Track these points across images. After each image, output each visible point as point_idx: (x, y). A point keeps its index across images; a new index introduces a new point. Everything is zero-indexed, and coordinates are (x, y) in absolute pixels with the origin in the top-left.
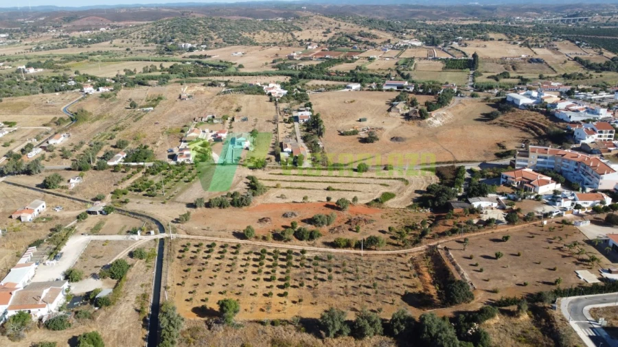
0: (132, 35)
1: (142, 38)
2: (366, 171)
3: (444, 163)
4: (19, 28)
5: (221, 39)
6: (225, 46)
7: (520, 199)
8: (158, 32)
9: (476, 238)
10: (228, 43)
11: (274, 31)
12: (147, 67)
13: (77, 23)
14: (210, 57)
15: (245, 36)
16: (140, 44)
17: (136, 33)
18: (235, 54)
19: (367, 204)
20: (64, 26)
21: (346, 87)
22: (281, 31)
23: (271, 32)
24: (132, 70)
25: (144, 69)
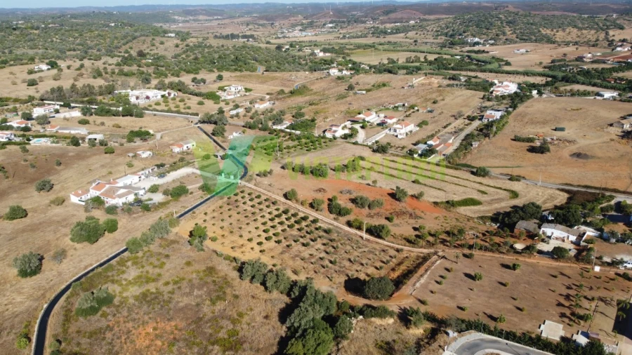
0: (428, 28)
1: (437, 31)
2: (483, 176)
3: (596, 188)
4: (345, 20)
5: (515, 36)
6: (516, 42)
7: (613, 240)
8: (454, 26)
9: (490, 258)
10: (521, 39)
11: (585, 29)
12: (410, 57)
13: (392, 16)
14: (488, 52)
15: (544, 33)
16: (431, 37)
17: (433, 26)
18: (516, 51)
19: (436, 203)
20: (381, 18)
21: (598, 94)
22: (595, 29)
23: (580, 29)
24: (395, 60)
25: (407, 59)
